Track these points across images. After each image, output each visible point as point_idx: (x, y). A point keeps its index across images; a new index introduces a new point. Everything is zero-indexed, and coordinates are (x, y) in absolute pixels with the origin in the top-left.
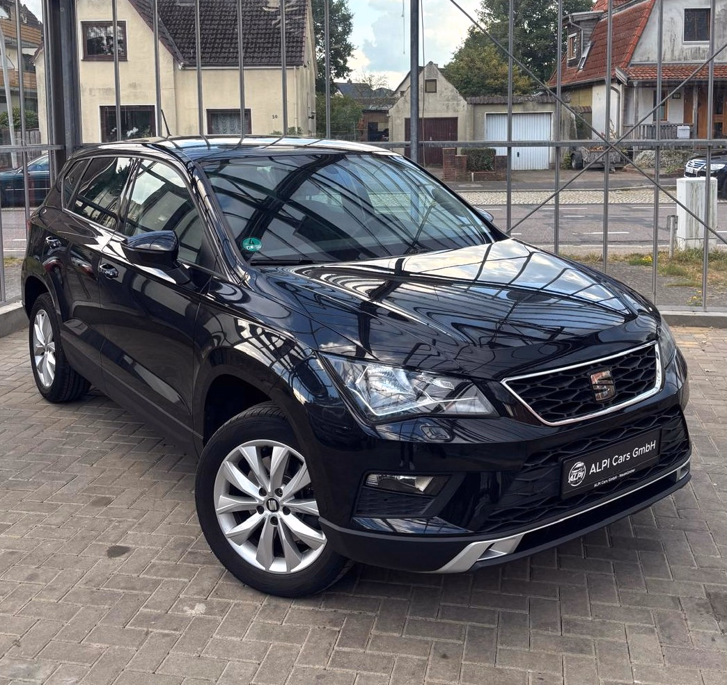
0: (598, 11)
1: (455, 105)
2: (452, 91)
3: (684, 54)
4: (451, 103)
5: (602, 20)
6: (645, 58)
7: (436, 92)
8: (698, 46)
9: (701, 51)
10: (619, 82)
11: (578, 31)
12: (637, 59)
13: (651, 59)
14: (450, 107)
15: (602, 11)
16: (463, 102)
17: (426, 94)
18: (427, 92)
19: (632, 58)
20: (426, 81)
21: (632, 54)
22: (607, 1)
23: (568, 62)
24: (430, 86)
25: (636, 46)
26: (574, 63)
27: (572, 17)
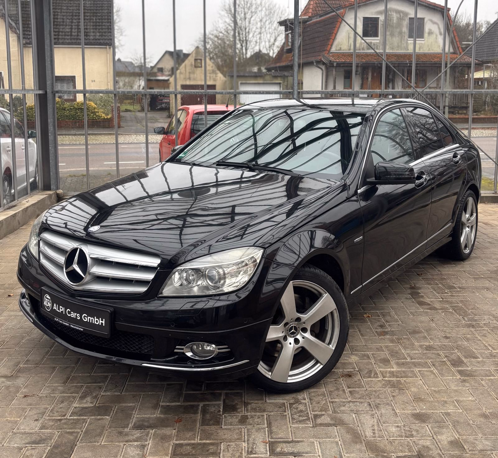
0: (305, 17)
1: (214, 77)
2: (212, 67)
3: (362, 46)
4: (212, 75)
5: (308, 23)
6: (338, 48)
7: (201, 67)
8: (370, 41)
9: (372, 45)
10: (324, 64)
11: (292, 29)
12: (333, 50)
13: (342, 49)
14: (211, 78)
15: (307, 17)
16: (220, 75)
17: (195, 69)
18: (196, 67)
19: (331, 48)
20: (196, 60)
21: (332, 45)
22: (311, 11)
23: (285, 50)
24: (198, 63)
25: (334, 40)
26: (290, 51)
27: (289, 20)
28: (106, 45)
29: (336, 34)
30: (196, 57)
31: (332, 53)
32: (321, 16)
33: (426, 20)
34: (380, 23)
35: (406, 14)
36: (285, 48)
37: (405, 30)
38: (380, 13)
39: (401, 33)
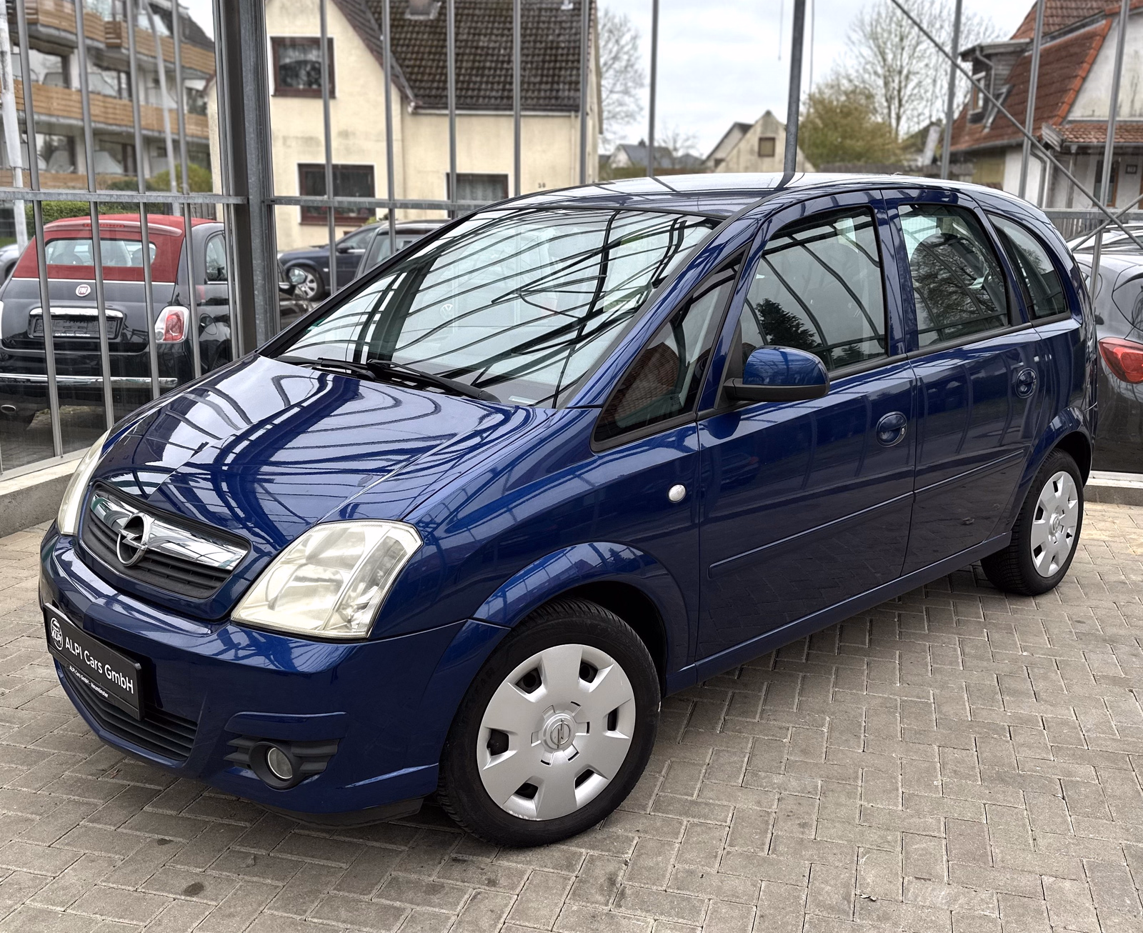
0: (1022, 41)
5: (1025, 53)
6: (1088, 112)
7: (774, 156)
10: (1048, 147)
11: (988, 69)
12: (1078, 113)
13: (1097, 113)
15: (1026, 41)
17: (759, 161)
18: (761, 155)
19: (1069, 111)
20: (761, 140)
21: (1072, 105)
23: (969, 117)
24: (766, 147)
25: (1078, 92)
26: (978, 118)
27: (981, 48)
28: (569, 111)
29: (1084, 79)
30: (763, 132)
31: (1071, 122)
32: (1054, 38)
36: (971, 112)
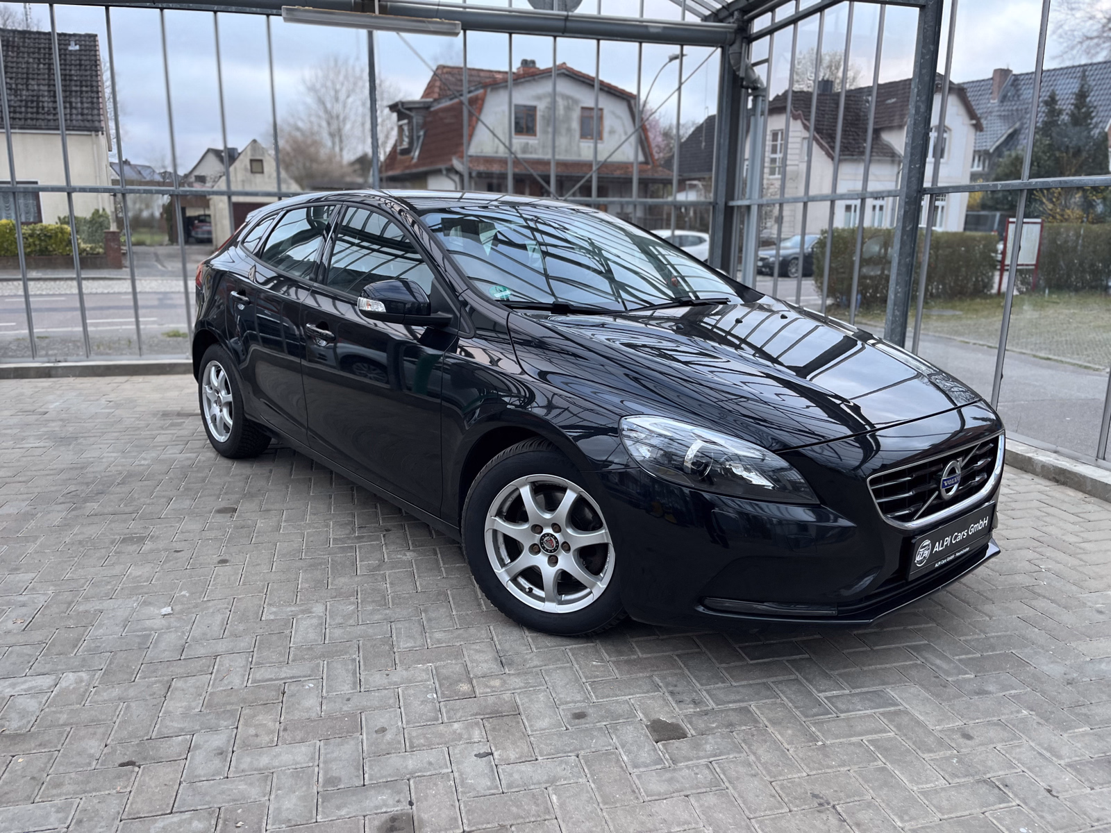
1: (286, 188)
5: (432, 109)
6: (479, 150)
7: (262, 172)
8: (526, 141)
9: (529, 147)
11: (410, 118)
12: (472, 151)
13: (484, 151)
15: (431, 100)
16: (294, 186)
17: (252, 175)
18: (253, 173)
19: (467, 149)
20: (252, 161)
21: (469, 144)
22: (437, 90)
23: (398, 151)
24: (256, 165)
25: (472, 136)
26: (406, 152)
27: (403, 103)
28: (91, 131)
29: (475, 128)
30: (252, 155)
31: (470, 156)
32: (450, 99)
33: (605, 112)
34: (539, 114)
35: (576, 102)
36: (399, 148)
37: (575, 125)
38: (539, 98)
39: (569, 130)
